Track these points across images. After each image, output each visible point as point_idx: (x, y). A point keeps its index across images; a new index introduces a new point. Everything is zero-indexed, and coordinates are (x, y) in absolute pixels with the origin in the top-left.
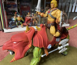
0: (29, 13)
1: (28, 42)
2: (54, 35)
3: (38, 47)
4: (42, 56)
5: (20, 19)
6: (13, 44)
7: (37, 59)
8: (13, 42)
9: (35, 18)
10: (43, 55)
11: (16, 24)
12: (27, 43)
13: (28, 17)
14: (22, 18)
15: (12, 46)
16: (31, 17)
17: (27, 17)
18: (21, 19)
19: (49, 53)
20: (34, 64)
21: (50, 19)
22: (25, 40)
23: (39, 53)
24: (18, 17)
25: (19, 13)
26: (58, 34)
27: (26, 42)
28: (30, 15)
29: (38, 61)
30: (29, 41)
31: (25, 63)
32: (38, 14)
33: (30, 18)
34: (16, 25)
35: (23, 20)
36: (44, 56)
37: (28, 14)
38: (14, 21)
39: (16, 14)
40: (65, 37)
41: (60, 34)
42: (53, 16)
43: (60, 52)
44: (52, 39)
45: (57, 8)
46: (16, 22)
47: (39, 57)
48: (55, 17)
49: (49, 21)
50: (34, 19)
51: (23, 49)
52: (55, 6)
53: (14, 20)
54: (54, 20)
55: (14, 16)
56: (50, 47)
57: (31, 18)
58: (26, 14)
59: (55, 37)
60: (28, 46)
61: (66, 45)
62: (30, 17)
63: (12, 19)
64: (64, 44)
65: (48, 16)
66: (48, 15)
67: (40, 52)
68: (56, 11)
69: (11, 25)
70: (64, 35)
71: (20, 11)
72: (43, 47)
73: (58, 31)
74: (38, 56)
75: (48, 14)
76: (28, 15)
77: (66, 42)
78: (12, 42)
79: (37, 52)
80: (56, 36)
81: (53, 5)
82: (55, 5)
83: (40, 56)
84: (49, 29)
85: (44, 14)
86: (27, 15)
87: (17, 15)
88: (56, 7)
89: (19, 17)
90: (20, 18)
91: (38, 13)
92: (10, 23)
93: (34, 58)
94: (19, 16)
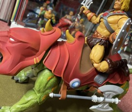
0: (71, 13)
1: (37, 51)
2: (95, 65)
3: (51, 71)
4: (51, 95)
5: (50, 16)
6: (8, 42)
7: (39, 95)
8: (10, 37)
9: (80, 27)
10: (54, 93)
11: (39, 22)
12: (34, 52)
13: (67, 19)
14: (54, 15)
15: (4, 43)
16: (73, 21)
17: (65, 20)
18: (52, 17)
19: (69, 96)
20: (28, 101)
21: (102, 30)
22: (32, 44)
23: (48, 86)
24: (48, 10)
25: (53, 5)
26: (104, 66)
27: (33, 49)
28: (73, 17)
29: (38, 100)
30: (40, 51)
31: (13, 95)
32: (84, 12)
33: (70, 22)
34: (37, 23)
35: (54, 21)
36: (54, 97)
37: (68, 14)
38: (37, 16)
39: (48, 4)
40: (119, 81)
41: (110, 68)
42: (110, 24)
43: (93, 107)
44: (86, 71)
45: (125, 13)
46: (40, 19)
47: (44, 92)
48: (113, 29)
49: (98, 33)
50: (76, 27)
51: (21, 60)
52: (123, 7)
53: (38, 14)
54: (108, 33)
55: (42, 6)
56: (76, 84)
57: (72, 24)
58: (66, 12)
59: (96, 69)
60: (33, 59)
61: (113, 100)
62: (71, 20)
63: (36, 10)
64: (108, 96)
65: (100, 21)
66: (102, 20)
67: (50, 82)
68: (120, 17)
69: (29, 21)
70: (117, 76)
71: (57, 3)
72: (62, 76)
73: (107, 61)
74: (41, 90)
75: (101, 18)
76: (68, 17)
77: (115, 94)
78: (7, 36)
79: (45, 81)
80: (98, 69)
81: (120, 3)
82: (124, 5)
83: (47, 91)
84: (91, 48)
85: (94, 17)
86: (66, 15)
87: (48, 6)
88: (124, 11)
89: (50, 11)
90: (50, 14)
91: (84, 9)
92: (28, 15)
93: (34, 90)
94: (50, 9)
